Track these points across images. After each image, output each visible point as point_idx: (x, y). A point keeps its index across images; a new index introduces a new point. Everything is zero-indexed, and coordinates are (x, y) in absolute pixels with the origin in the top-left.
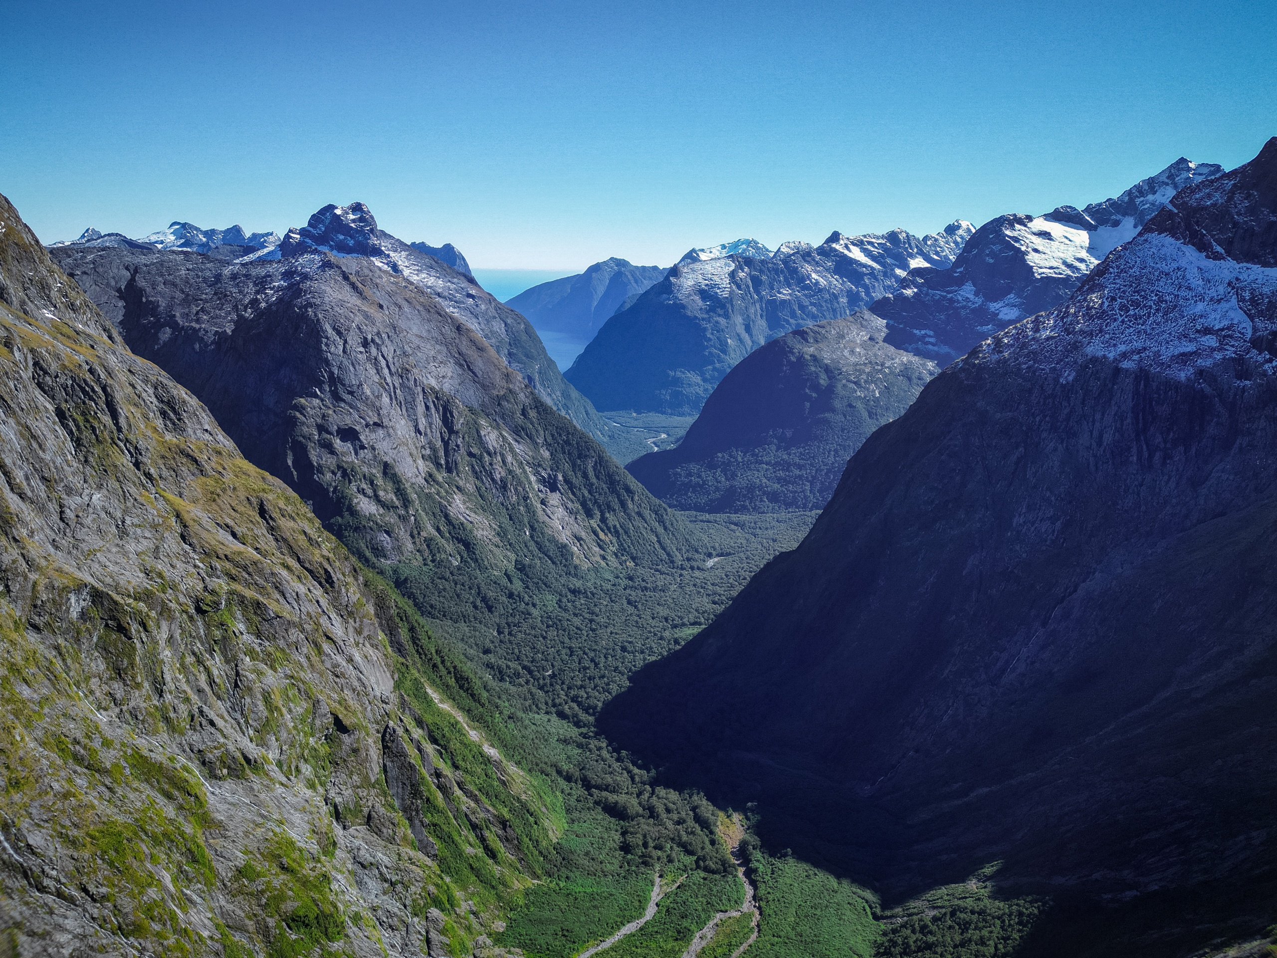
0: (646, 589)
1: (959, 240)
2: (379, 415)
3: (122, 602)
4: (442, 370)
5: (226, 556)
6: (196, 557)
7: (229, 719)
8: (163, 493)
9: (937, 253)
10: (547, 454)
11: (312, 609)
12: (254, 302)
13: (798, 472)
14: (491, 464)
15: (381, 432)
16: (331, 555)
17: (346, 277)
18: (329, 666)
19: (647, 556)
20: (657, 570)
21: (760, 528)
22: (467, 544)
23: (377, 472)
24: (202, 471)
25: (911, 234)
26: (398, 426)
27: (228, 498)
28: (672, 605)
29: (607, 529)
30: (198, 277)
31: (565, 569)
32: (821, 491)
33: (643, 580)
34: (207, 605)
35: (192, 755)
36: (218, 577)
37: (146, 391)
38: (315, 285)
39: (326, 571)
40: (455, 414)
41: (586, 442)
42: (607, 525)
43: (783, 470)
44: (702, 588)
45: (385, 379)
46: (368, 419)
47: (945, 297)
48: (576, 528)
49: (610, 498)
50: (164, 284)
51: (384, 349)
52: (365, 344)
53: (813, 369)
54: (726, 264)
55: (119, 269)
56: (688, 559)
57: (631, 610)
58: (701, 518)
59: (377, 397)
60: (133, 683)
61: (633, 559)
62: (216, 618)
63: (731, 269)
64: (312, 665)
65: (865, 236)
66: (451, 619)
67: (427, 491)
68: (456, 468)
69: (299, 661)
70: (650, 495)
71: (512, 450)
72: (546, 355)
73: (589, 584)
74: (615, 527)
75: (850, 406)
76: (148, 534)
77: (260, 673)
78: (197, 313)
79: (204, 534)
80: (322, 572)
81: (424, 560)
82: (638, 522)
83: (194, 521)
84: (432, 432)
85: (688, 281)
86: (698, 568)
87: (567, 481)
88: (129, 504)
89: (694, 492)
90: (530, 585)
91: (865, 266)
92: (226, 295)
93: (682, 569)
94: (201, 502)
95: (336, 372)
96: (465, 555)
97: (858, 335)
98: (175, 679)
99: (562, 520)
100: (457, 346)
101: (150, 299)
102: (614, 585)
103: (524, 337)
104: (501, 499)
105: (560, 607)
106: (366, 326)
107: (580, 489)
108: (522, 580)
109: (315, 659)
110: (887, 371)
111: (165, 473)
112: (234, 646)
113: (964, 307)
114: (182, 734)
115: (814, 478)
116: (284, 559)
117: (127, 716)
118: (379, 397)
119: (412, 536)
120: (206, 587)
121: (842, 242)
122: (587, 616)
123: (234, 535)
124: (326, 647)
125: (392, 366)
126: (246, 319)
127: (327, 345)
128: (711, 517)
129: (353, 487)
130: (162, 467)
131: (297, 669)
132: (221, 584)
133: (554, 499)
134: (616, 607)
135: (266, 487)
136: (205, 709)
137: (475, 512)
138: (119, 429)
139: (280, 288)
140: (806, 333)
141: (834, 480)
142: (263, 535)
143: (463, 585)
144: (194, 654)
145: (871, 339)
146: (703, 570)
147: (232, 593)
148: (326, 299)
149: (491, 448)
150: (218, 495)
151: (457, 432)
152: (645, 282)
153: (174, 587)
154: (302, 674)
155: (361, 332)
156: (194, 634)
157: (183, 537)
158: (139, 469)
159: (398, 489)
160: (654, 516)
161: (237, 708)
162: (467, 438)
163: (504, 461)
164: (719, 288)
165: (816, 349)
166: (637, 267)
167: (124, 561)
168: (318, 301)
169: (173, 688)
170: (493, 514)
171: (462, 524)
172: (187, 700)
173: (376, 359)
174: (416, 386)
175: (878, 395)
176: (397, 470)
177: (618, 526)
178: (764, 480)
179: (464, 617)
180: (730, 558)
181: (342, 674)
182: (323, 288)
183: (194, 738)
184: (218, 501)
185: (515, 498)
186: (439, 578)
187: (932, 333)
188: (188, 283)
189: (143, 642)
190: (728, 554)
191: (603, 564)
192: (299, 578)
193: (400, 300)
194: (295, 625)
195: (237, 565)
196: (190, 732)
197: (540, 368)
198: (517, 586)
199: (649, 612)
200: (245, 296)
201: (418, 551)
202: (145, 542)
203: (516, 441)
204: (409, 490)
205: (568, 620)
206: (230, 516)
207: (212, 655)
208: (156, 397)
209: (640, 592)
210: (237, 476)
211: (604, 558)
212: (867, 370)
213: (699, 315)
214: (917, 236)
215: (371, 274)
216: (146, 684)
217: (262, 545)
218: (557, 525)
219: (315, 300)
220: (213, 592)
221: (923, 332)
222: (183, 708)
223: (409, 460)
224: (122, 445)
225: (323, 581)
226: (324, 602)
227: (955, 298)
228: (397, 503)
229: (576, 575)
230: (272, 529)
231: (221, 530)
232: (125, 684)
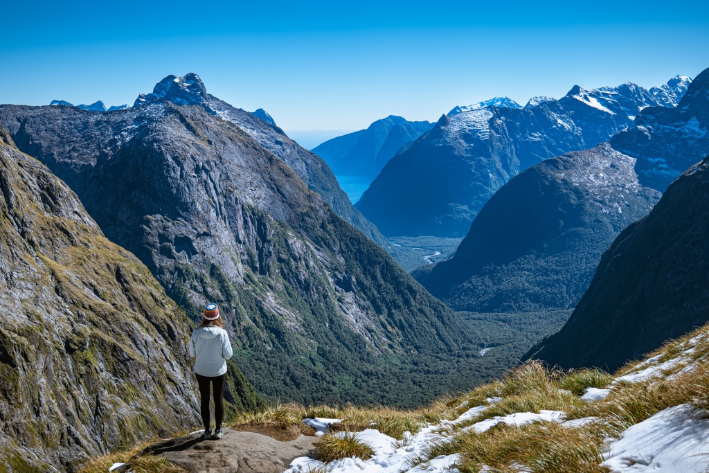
0: (429, 372)
1: (680, 91)
2: (208, 226)
3: (9, 335)
4: (258, 193)
5: (90, 306)
6: (67, 306)
7: (92, 440)
8: (42, 256)
9: (662, 102)
10: (342, 260)
11: (158, 355)
12: (113, 142)
13: (555, 277)
14: (297, 268)
15: (209, 240)
16: (173, 314)
17: (183, 119)
18: (171, 403)
19: (428, 346)
20: (438, 357)
21: (524, 324)
22: (277, 333)
23: (205, 272)
24: (72, 242)
25: (640, 86)
26: (222, 236)
27: (92, 264)
28: (452, 385)
29: (394, 323)
30: (71, 125)
31: (359, 355)
32: (575, 292)
33: (426, 365)
34: (75, 344)
35: (62, 466)
36: (84, 323)
37: (32, 180)
38: (159, 126)
39: (168, 325)
40: (268, 226)
41: (374, 250)
42: (393, 319)
43: (542, 275)
44: (476, 371)
45: (213, 198)
46: (199, 229)
47: (673, 130)
48: (368, 321)
49: (396, 297)
50: (46, 130)
51: (212, 174)
52: (197, 170)
53: (564, 191)
54: (485, 113)
55: (13, 120)
56: (464, 349)
57: (416, 388)
58: (473, 316)
59: (207, 212)
60: (16, 403)
61: (417, 348)
62: (82, 356)
63: (490, 117)
64: (157, 402)
65: (601, 89)
66: (266, 392)
67: (245, 289)
68: (269, 270)
69: (147, 397)
70: (430, 295)
71: (313, 256)
72: (339, 188)
73: (380, 368)
74: (400, 321)
75: (598, 221)
76: (30, 286)
77: (115, 404)
78: (70, 152)
79: (73, 289)
80: (166, 327)
81: (244, 345)
82: (421, 318)
83: (66, 278)
84: (249, 241)
85: (454, 128)
86: (473, 356)
87: (359, 283)
88: (16, 263)
89: (466, 295)
90: (331, 367)
91: (602, 112)
92: (91, 137)
93: (459, 356)
94: (71, 265)
95: (175, 192)
96: (277, 342)
97: (601, 163)
98: (49, 402)
99: (355, 314)
100: (269, 174)
101: (35, 142)
102: (401, 369)
103: (321, 174)
104: (305, 297)
105: (356, 386)
106: (199, 156)
107: (370, 289)
108: (323, 363)
109: (160, 396)
110: (627, 191)
111: (44, 241)
112: (95, 380)
113: (690, 138)
114: (54, 448)
115: (570, 281)
116: (135, 315)
117: (11, 429)
118: (208, 212)
119: (234, 325)
120: (74, 330)
121: (581, 94)
122: (379, 393)
123: (96, 292)
124: (169, 387)
125: (218, 188)
126: (107, 155)
127: (168, 172)
128: (482, 316)
129: (188, 284)
130: (42, 236)
131: (146, 403)
132: (86, 329)
133: (349, 297)
134: (404, 386)
135: (122, 258)
136: (73, 429)
137: (284, 307)
138: (10, 206)
139: (132, 131)
140: (557, 161)
141: (586, 283)
142: (119, 294)
143: (275, 365)
144: (64, 384)
145: (612, 166)
146: (477, 357)
147: (94, 336)
148: (168, 136)
149: (297, 254)
150: (84, 261)
151: (269, 242)
152: (418, 133)
153: (49, 328)
154: (150, 408)
155: (195, 161)
156: (64, 368)
157: (57, 291)
158: (24, 237)
159: (223, 287)
160: (433, 312)
161: (98, 430)
162: (277, 246)
163: (307, 266)
164: (481, 133)
165: (566, 175)
166: (411, 122)
167: (11, 305)
168: (162, 138)
169: (47, 410)
170: (299, 308)
171: (274, 316)
172: (59, 421)
173: (205, 182)
174: (237, 204)
175: (620, 212)
176: (221, 271)
177: (403, 320)
178: (526, 284)
179: (276, 391)
180: (500, 348)
181: (182, 411)
182: (165, 127)
183: (64, 452)
184: (84, 265)
185: (316, 296)
186: (257, 360)
187: (664, 160)
188: (63, 129)
189: (24, 370)
190: (498, 345)
191: (391, 351)
192: (147, 330)
193: (224, 138)
194: (144, 367)
195: (98, 314)
196: (60, 448)
197: (334, 199)
198: (320, 368)
199: (431, 390)
200: (105, 137)
201: (239, 337)
202: (28, 292)
203: (317, 249)
204: (231, 288)
205: (363, 396)
206: (93, 278)
207: (78, 387)
208: (39, 185)
209: (423, 374)
210: (99, 248)
211: (391, 347)
212: (610, 191)
213: (465, 155)
214: (644, 88)
215: (202, 118)
216: (26, 405)
217: (119, 303)
218: (352, 318)
219: (159, 137)
220: (79, 334)
221: (656, 160)
222: (55, 426)
223: (231, 263)
224: (11, 218)
225: (166, 334)
226: (167, 351)
227: (683, 131)
228: (222, 298)
229: (369, 361)
230: (126, 290)
231: (86, 288)
232: (10, 404)
